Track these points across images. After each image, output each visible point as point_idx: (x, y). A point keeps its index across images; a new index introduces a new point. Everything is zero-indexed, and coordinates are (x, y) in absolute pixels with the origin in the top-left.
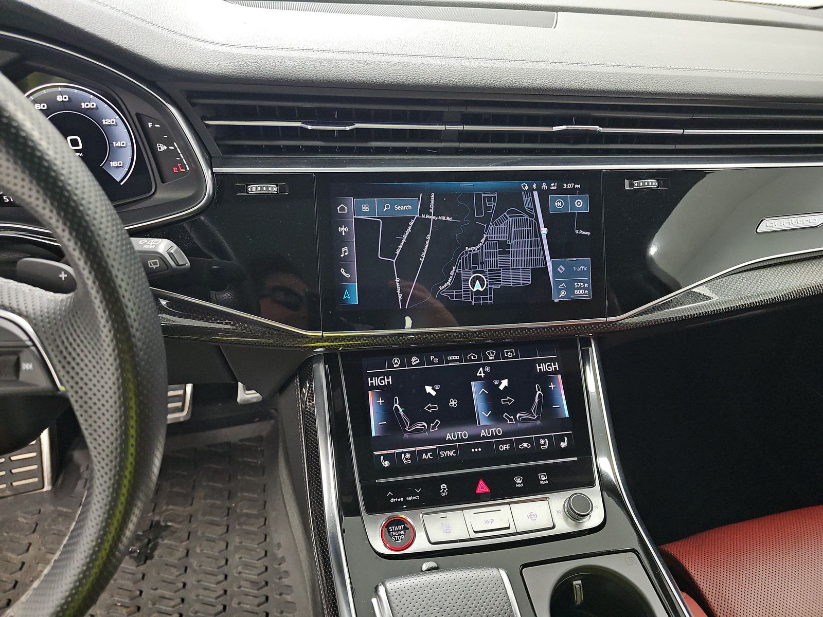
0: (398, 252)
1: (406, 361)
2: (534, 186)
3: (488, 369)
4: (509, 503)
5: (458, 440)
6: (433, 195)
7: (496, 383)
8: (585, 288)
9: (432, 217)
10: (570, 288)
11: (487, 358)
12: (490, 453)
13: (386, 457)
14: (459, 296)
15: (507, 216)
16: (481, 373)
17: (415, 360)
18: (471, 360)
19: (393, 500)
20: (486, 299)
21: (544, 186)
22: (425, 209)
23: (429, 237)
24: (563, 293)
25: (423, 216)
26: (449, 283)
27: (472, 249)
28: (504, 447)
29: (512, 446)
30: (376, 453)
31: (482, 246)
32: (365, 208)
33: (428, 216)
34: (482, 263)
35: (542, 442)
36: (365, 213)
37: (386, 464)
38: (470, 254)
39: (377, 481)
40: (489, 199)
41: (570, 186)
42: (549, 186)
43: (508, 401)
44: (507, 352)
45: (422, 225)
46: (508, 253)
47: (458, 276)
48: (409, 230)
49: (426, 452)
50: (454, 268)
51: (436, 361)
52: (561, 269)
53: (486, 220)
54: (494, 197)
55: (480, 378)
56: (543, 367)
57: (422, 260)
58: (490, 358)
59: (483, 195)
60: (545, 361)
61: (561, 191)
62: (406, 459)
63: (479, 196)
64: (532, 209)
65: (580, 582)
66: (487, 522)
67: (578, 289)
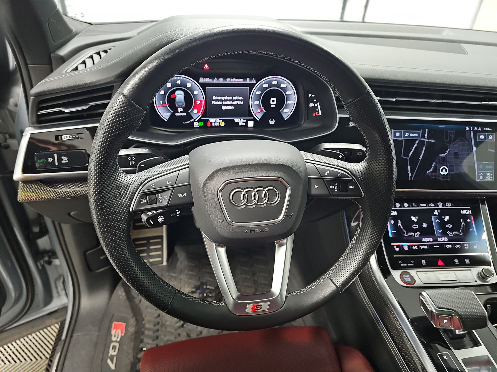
0: (410, 155)
1: (402, 205)
2: (471, 128)
3: (439, 211)
4: (454, 271)
5: (428, 242)
6: (427, 130)
7: (443, 217)
8: (491, 176)
9: (426, 140)
10: (484, 176)
11: (438, 206)
12: (442, 248)
13: (397, 246)
14: (435, 176)
15: (459, 141)
16: (436, 213)
17: (406, 205)
18: (431, 207)
19: (402, 265)
20: (447, 178)
21: (476, 129)
22: (423, 136)
23: (424, 149)
24: (481, 178)
25: (422, 139)
26: (431, 170)
27: (442, 155)
28: (448, 246)
29: (452, 246)
30: (392, 244)
31: (447, 154)
32: (398, 134)
33: (424, 139)
34: (447, 162)
35: (465, 245)
36: (398, 137)
37: (397, 249)
38: (441, 158)
39: (394, 256)
40: (451, 133)
41: (488, 129)
42: (478, 129)
43: (449, 226)
44: (447, 204)
45: (421, 143)
46: (458, 158)
47: (435, 167)
48: (416, 145)
49: (415, 245)
50: (434, 163)
51: (416, 206)
52: (481, 167)
53: (450, 142)
54: (454, 133)
55: (436, 215)
56: (464, 212)
57: (420, 159)
58: (440, 206)
59: (449, 131)
60: (465, 209)
61: (483, 131)
62: (406, 248)
63: (447, 132)
64: (469, 138)
65: (490, 305)
66: (446, 277)
67: (488, 176)
